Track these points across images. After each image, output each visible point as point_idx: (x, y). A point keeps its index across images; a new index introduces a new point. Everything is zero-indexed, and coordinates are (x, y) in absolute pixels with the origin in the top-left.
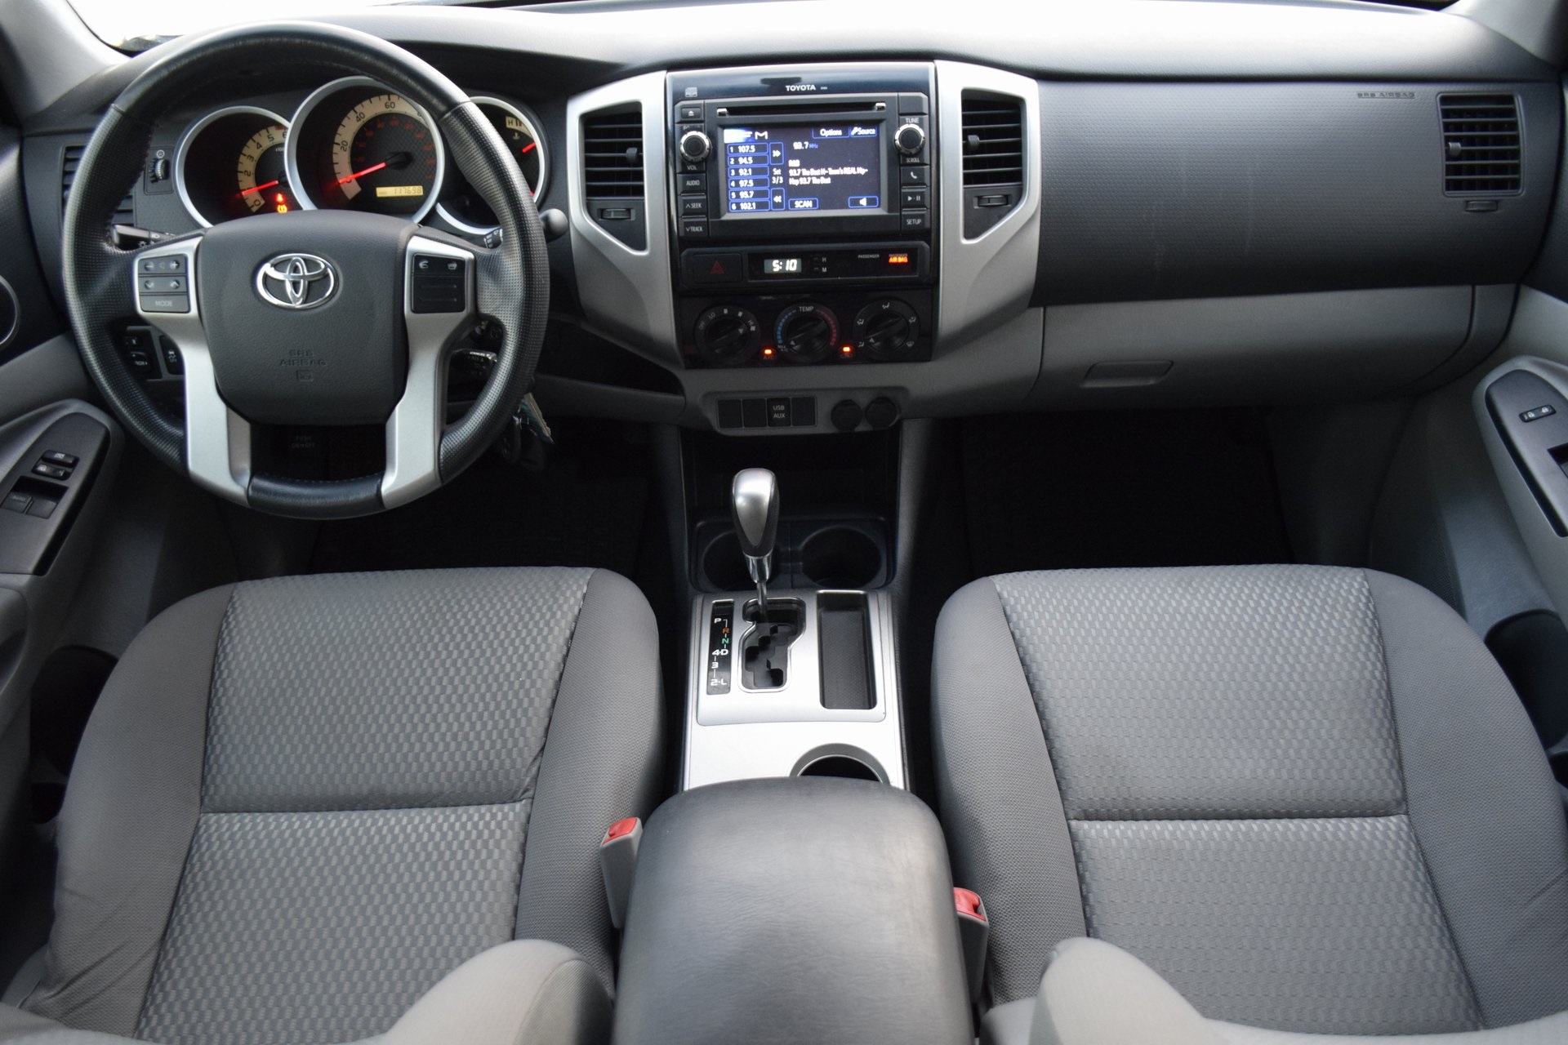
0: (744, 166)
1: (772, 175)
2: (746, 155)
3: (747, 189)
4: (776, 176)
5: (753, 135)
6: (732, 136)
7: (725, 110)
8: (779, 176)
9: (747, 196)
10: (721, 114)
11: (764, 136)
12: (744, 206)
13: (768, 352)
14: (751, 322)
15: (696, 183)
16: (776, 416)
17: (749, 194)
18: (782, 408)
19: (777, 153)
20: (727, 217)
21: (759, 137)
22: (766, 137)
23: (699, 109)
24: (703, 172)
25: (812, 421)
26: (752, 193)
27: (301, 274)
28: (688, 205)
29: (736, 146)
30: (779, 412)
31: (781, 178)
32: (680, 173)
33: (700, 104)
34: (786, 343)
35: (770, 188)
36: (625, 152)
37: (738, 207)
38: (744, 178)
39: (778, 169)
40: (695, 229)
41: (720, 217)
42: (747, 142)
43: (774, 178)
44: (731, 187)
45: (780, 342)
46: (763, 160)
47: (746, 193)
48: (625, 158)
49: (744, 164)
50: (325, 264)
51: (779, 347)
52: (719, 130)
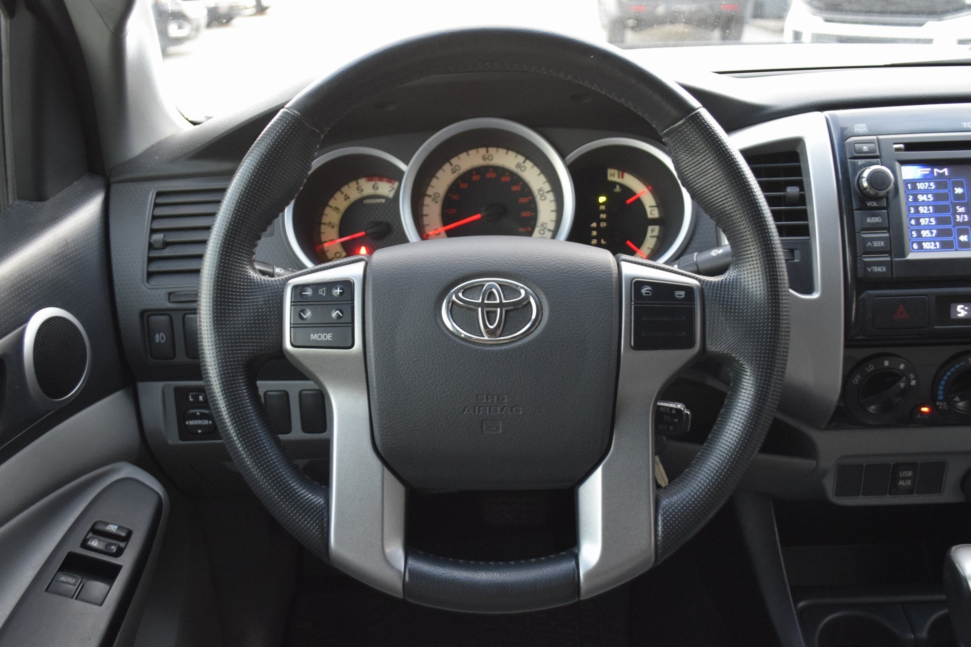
0: (924, 203)
1: (955, 213)
2: (925, 192)
3: (929, 227)
4: (960, 214)
5: (932, 172)
6: (910, 172)
7: (902, 146)
8: (964, 214)
9: (929, 235)
10: (897, 150)
11: (944, 173)
12: (926, 245)
13: (925, 409)
14: (912, 376)
15: (877, 220)
16: (901, 483)
17: (932, 233)
18: (910, 474)
19: (959, 191)
20: (911, 256)
21: (937, 173)
22: (946, 174)
23: (873, 144)
24: (884, 208)
25: (937, 488)
26: (935, 232)
27: (498, 301)
28: (869, 243)
29: (914, 182)
30: (905, 478)
31: (966, 216)
32: (857, 210)
33: (874, 140)
34: (948, 400)
35: (954, 226)
36: (784, 190)
37: (921, 247)
38: (924, 216)
39: (961, 207)
40: (877, 269)
41: (904, 255)
42: (925, 179)
43: (958, 216)
44: (912, 225)
45: (941, 398)
46: (945, 197)
47: (928, 232)
48: (785, 196)
49: (923, 201)
50: (526, 290)
51: (938, 403)
52: (897, 164)
